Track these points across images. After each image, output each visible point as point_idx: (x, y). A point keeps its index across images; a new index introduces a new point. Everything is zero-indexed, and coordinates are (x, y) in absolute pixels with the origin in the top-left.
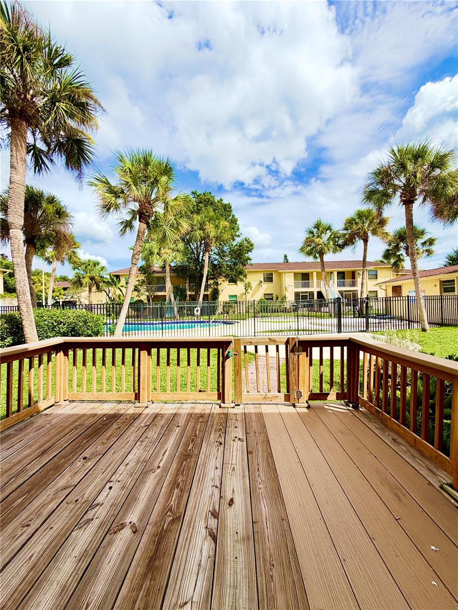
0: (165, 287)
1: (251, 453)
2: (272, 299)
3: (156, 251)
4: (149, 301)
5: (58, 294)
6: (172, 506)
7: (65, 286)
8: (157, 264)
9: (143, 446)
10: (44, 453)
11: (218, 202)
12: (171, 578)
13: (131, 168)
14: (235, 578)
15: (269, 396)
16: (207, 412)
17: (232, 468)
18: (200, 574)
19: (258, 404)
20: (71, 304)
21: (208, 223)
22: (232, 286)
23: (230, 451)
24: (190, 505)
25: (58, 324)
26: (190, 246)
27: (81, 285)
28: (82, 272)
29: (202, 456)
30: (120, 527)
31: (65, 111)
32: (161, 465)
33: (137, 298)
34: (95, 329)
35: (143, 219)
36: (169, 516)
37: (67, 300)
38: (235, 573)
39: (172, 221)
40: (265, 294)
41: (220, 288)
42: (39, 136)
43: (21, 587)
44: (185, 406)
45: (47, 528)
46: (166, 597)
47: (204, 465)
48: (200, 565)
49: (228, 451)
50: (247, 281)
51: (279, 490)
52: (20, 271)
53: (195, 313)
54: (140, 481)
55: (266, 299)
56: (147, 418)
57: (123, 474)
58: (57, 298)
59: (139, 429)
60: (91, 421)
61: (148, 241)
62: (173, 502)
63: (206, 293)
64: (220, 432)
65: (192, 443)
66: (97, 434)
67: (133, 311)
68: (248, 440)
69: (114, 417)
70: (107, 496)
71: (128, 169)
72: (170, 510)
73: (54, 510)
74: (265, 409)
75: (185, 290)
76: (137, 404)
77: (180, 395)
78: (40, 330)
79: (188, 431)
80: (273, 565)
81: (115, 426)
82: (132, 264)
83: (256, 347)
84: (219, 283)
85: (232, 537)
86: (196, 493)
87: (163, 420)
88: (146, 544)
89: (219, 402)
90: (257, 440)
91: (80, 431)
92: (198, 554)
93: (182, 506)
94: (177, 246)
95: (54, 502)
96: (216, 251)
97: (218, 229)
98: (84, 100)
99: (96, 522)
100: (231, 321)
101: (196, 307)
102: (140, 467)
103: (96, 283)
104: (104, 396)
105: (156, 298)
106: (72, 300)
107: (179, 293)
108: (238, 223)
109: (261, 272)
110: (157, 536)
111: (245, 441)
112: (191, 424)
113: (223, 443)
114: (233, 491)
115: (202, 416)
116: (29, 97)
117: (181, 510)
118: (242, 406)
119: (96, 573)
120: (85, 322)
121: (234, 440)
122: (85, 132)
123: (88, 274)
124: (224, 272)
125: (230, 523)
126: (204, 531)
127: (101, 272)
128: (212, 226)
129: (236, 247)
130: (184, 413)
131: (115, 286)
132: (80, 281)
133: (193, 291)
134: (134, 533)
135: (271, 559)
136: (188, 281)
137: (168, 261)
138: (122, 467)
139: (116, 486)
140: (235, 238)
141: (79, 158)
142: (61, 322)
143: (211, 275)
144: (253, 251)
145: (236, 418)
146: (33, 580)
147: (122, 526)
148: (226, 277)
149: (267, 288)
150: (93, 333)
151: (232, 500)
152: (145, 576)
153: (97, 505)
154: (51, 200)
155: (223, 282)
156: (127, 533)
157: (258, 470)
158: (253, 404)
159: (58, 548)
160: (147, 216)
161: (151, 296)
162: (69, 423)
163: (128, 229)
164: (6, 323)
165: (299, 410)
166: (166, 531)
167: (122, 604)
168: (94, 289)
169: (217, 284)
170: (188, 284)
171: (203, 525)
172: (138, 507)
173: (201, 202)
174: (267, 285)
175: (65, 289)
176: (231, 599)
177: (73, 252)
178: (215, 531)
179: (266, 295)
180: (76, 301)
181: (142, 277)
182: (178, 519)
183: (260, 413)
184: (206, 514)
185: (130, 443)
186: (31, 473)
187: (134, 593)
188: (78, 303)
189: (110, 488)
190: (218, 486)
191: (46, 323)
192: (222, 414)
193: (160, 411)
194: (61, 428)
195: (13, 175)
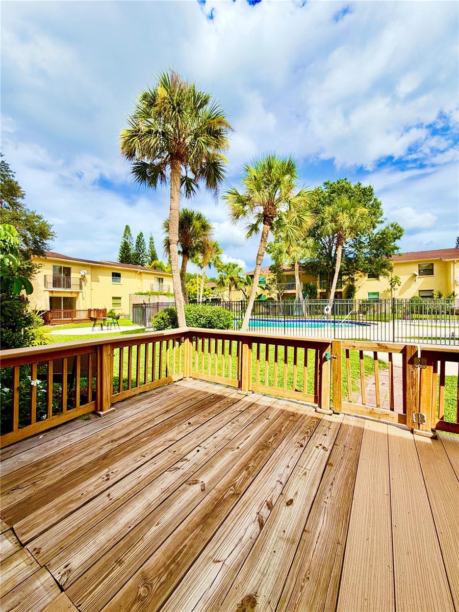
0: (294, 285)
1: (331, 465)
2: (432, 297)
3: (285, 250)
4: (279, 299)
5: (208, 293)
6: (236, 483)
7: (213, 287)
8: (286, 263)
9: (233, 427)
10: (167, 411)
11: (356, 187)
12: (215, 536)
13: (256, 176)
14: (267, 568)
15: (376, 412)
16: (300, 412)
17: (303, 472)
18: (238, 547)
19: (363, 418)
20: (216, 301)
21: (341, 214)
22: (373, 282)
23: (308, 456)
24: (251, 488)
25: (200, 317)
26: (321, 240)
27: (224, 285)
28: (224, 274)
29: (278, 451)
30: (194, 482)
31: (204, 142)
32: (240, 447)
33: (268, 297)
34: (226, 323)
35: (267, 221)
36: (231, 490)
37: (214, 298)
38: (269, 564)
39: (294, 219)
40: (419, 291)
41: (356, 284)
42: (189, 168)
43: (130, 492)
44: (281, 402)
45: (152, 463)
46: (206, 548)
47: (277, 459)
48: (240, 540)
49: (307, 455)
50: (392, 275)
51: (348, 513)
53: (326, 312)
54: (220, 453)
55: (422, 297)
56: (244, 405)
57: (210, 444)
58: (207, 296)
59: (234, 412)
60: (203, 396)
61: (278, 240)
62: (238, 480)
63: (338, 290)
64: (305, 435)
65: (274, 436)
66: (202, 408)
67: (264, 308)
68: (333, 452)
69: (219, 398)
70: (194, 456)
71: (253, 178)
72: (234, 485)
73: (160, 453)
74: (369, 426)
75: (315, 288)
76: (240, 391)
77: (276, 390)
78: (188, 321)
79: (275, 425)
80: (308, 578)
81: (217, 405)
82: (257, 264)
83: (390, 355)
84: (355, 279)
85: (278, 533)
86: (260, 481)
87: (257, 410)
88: (207, 503)
89: (316, 405)
90: (344, 454)
91: (192, 402)
92: (243, 531)
93: (244, 486)
94: (306, 242)
95: (162, 447)
96: (351, 243)
97: (353, 218)
98: (218, 128)
99: (181, 472)
100: (365, 322)
101: (326, 306)
102: (224, 442)
103: (234, 282)
104: (217, 379)
105: (285, 296)
106: (217, 298)
107: (309, 291)
108: (381, 207)
109: (415, 263)
110: (216, 500)
111: (329, 451)
112: (280, 420)
113: (304, 446)
114: (296, 493)
115: (294, 415)
116: (182, 140)
117: (242, 489)
118: (341, 416)
119: (169, 506)
120: (219, 317)
121: (317, 447)
122: (219, 154)
123: (229, 276)
124: (361, 266)
125: (281, 519)
126: (255, 515)
127: (239, 273)
128: (345, 215)
129: (378, 236)
130: (278, 408)
131: (250, 285)
132: (223, 282)
133: (324, 288)
134: (202, 490)
135: (308, 572)
136: (319, 278)
137: (297, 258)
138: (211, 438)
139: (202, 451)
140: (377, 225)
141: (215, 179)
142: (202, 316)
143: (345, 270)
144: (401, 238)
145: (330, 426)
146: (136, 491)
147: (196, 482)
148: (364, 271)
149: (423, 283)
150: (225, 326)
151: (291, 501)
152: (198, 525)
153: (186, 460)
154: (199, 218)
155: (359, 278)
156: (197, 488)
157: (332, 484)
158: (356, 416)
159: (155, 478)
160: (270, 217)
161: (281, 294)
162: (188, 394)
163: (254, 232)
164: (168, 315)
165: (417, 438)
166: (225, 500)
167: (177, 535)
168: (233, 288)
169: (353, 280)
170: (319, 281)
171: (256, 509)
172: (211, 473)
173: (333, 192)
174: (423, 279)
175: (213, 289)
176: (256, 582)
177: (217, 257)
178: (264, 520)
179: (421, 292)
180: (220, 299)
181: (272, 276)
182: (238, 495)
183: (361, 429)
184: (262, 502)
185: (223, 421)
186: (156, 423)
187: (187, 532)
188: (222, 301)
189: (198, 451)
190: (283, 482)
191: (192, 316)
192: (315, 418)
193: (257, 401)
194: (183, 397)
195: (172, 204)
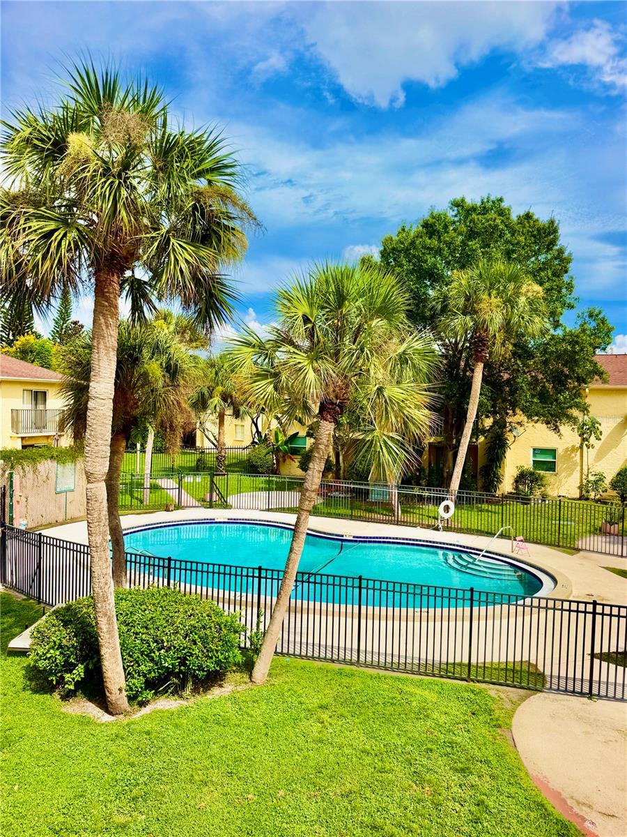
4: (338, 457)
50: (586, 418)
52: (100, 559)
53: (442, 513)
84: (510, 425)
97: (512, 307)
101: (443, 499)
160: (337, 404)
161: (343, 447)
169: (503, 426)
